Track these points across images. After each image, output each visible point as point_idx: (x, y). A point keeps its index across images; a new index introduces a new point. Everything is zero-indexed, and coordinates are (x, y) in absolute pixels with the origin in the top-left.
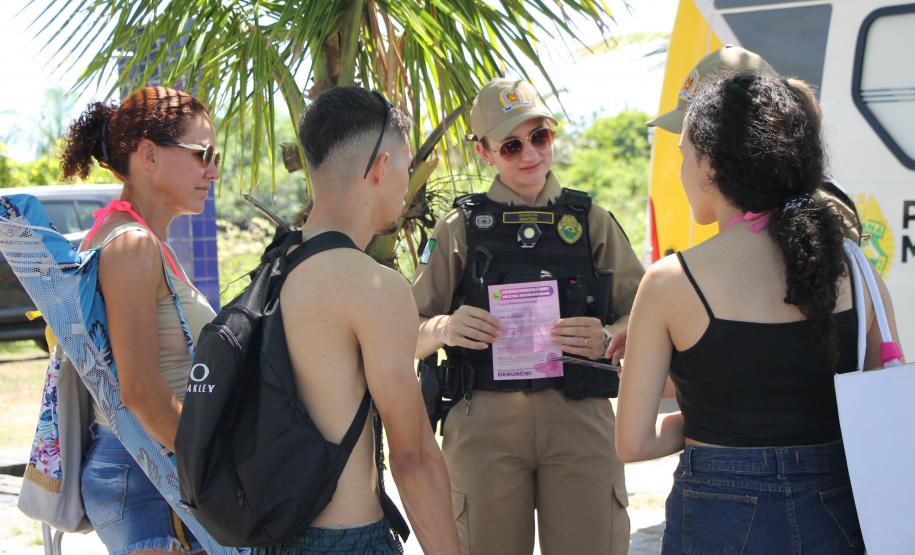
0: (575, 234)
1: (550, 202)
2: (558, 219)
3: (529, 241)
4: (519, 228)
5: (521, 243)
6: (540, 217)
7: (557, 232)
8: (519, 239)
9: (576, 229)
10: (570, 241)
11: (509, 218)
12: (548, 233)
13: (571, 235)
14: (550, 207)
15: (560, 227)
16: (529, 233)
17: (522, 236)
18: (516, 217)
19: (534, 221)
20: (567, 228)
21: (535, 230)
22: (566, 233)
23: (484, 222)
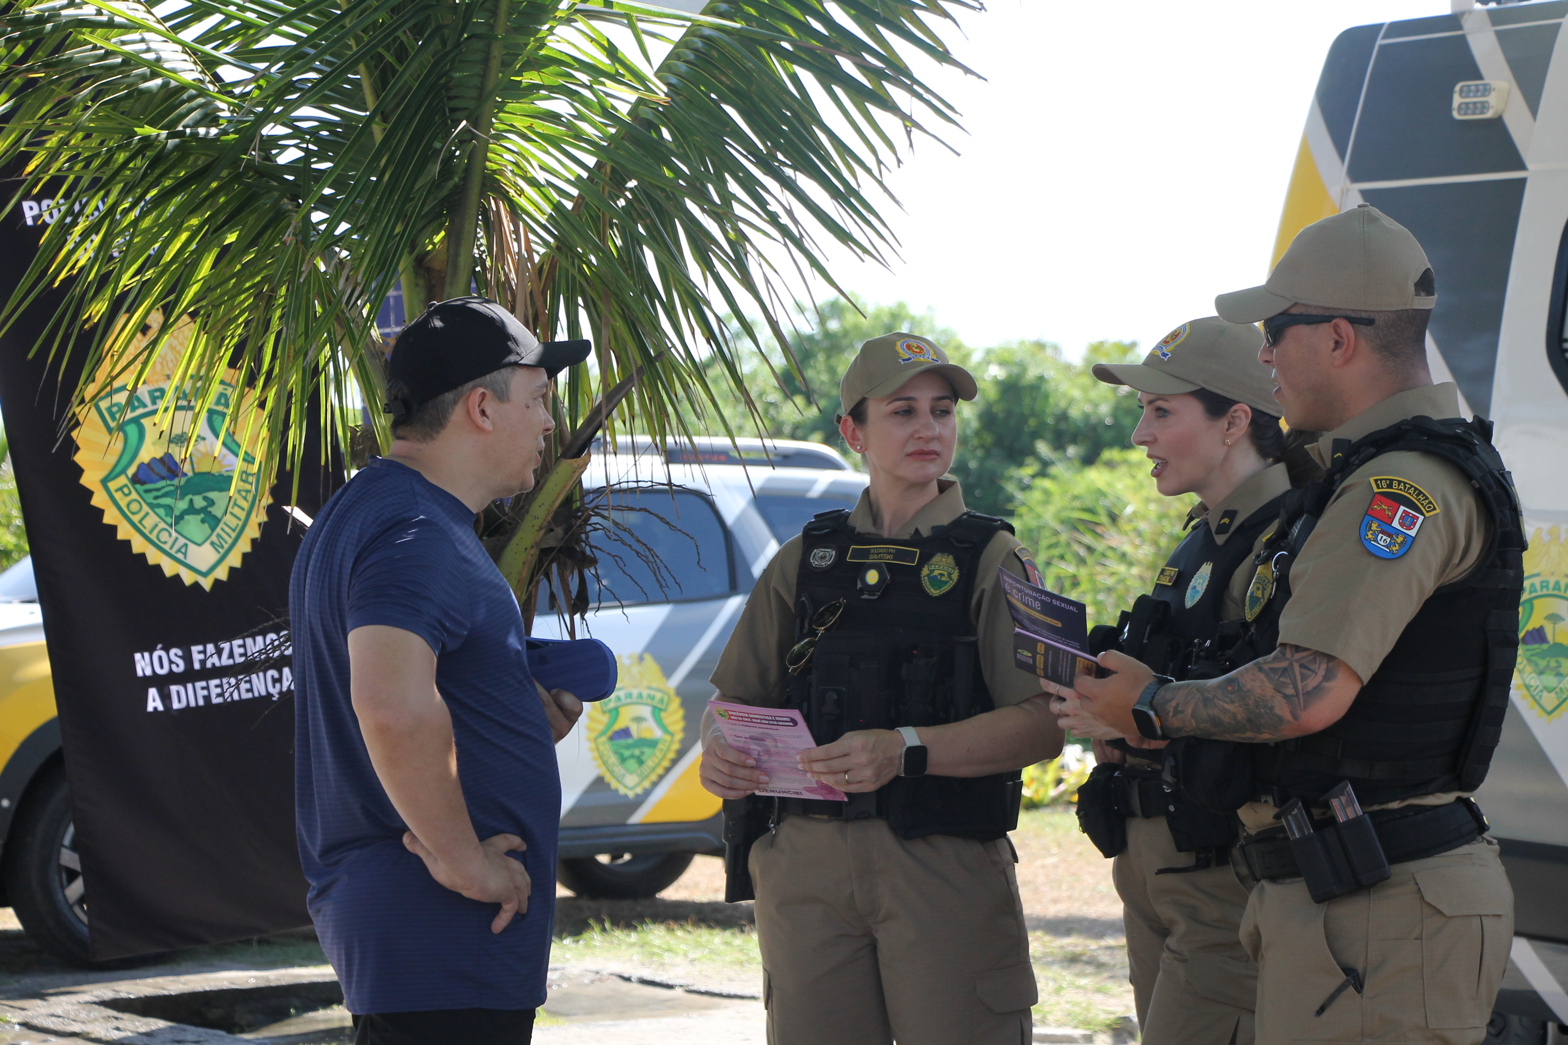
0: (946, 583)
2: (925, 559)
3: (871, 589)
4: (863, 569)
5: (860, 592)
6: (898, 555)
7: (918, 578)
8: (859, 585)
9: (950, 575)
10: (935, 593)
11: (857, 554)
12: (903, 580)
13: (939, 585)
14: (916, 539)
15: (925, 571)
16: (872, 577)
17: (864, 581)
18: (864, 554)
19: (885, 559)
20: (936, 573)
21: (882, 573)
22: (933, 580)
23: (823, 558)
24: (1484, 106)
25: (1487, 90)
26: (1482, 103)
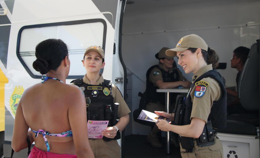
1: (100, 84)
2: (103, 89)
3: (95, 95)
4: (92, 91)
5: (93, 95)
6: (98, 88)
7: (103, 92)
8: (92, 94)
9: (108, 91)
10: (107, 95)
11: (89, 88)
12: (100, 93)
13: (107, 93)
14: (100, 85)
15: (104, 91)
16: (95, 93)
17: (93, 93)
18: (91, 88)
19: (97, 89)
20: (106, 91)
21: (97, 92)
22: (105, 92)
23: (82, 89)
24: (3, 13)
25: (3, 10)
26: (3, 12)
